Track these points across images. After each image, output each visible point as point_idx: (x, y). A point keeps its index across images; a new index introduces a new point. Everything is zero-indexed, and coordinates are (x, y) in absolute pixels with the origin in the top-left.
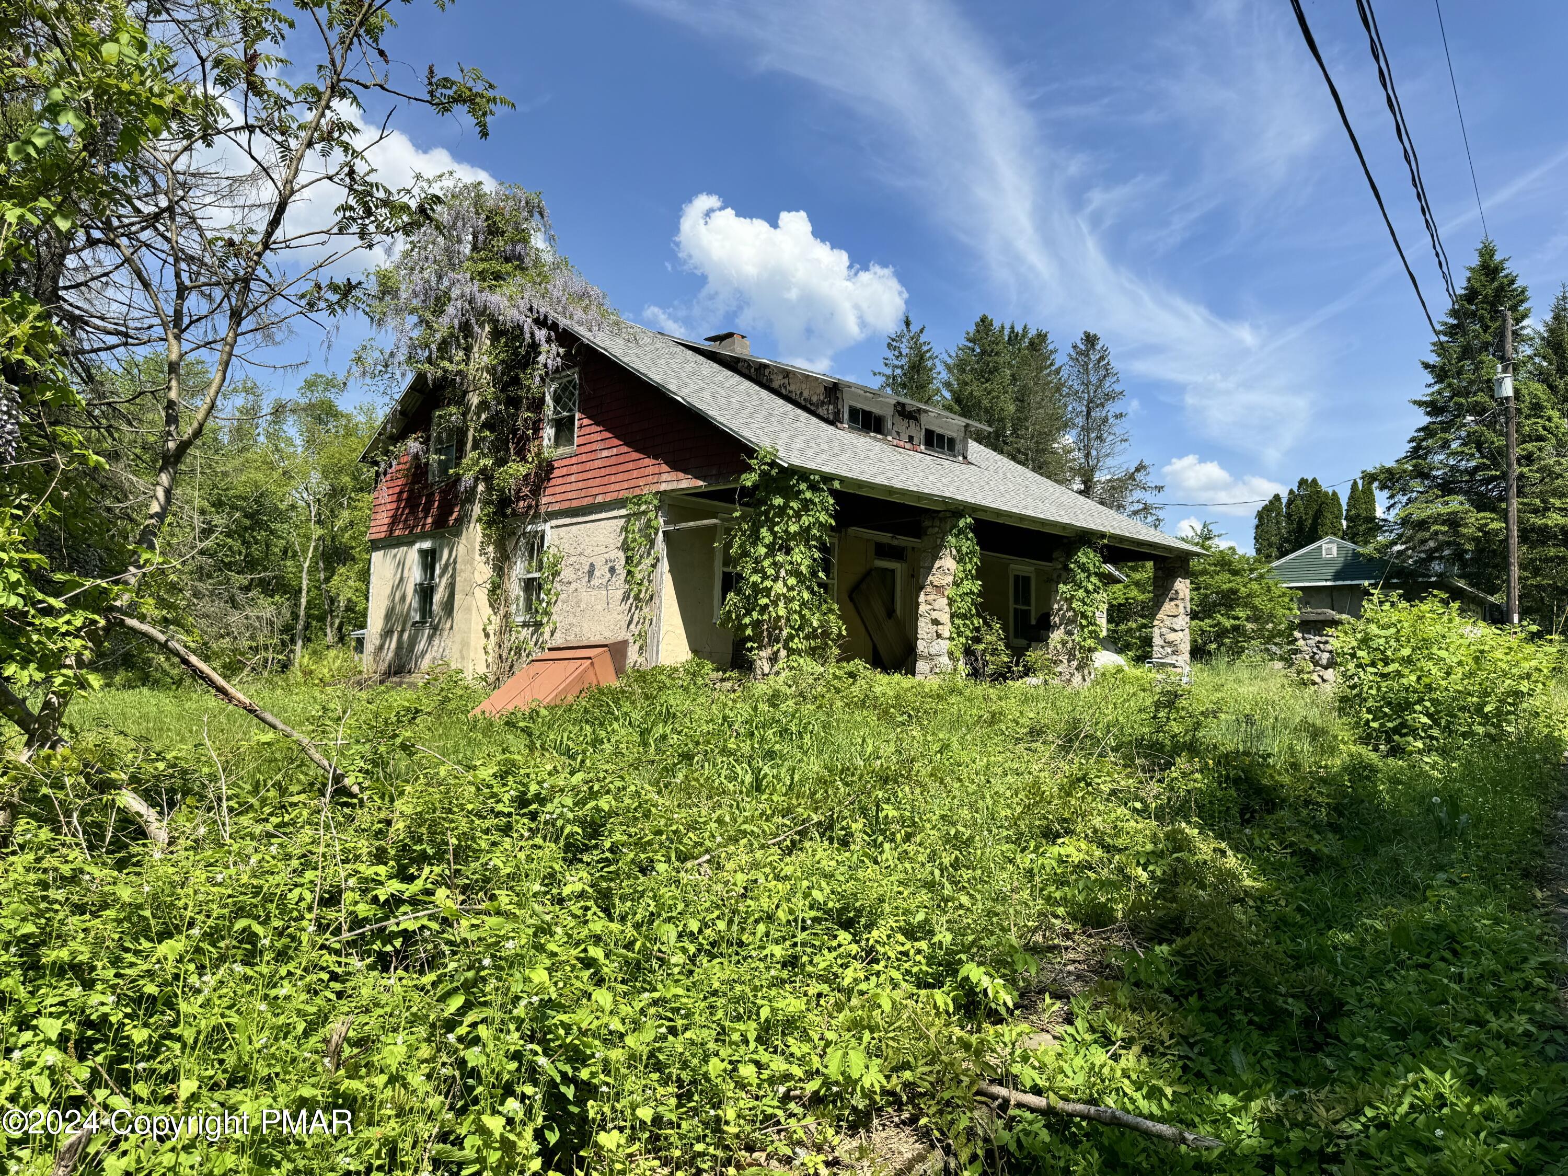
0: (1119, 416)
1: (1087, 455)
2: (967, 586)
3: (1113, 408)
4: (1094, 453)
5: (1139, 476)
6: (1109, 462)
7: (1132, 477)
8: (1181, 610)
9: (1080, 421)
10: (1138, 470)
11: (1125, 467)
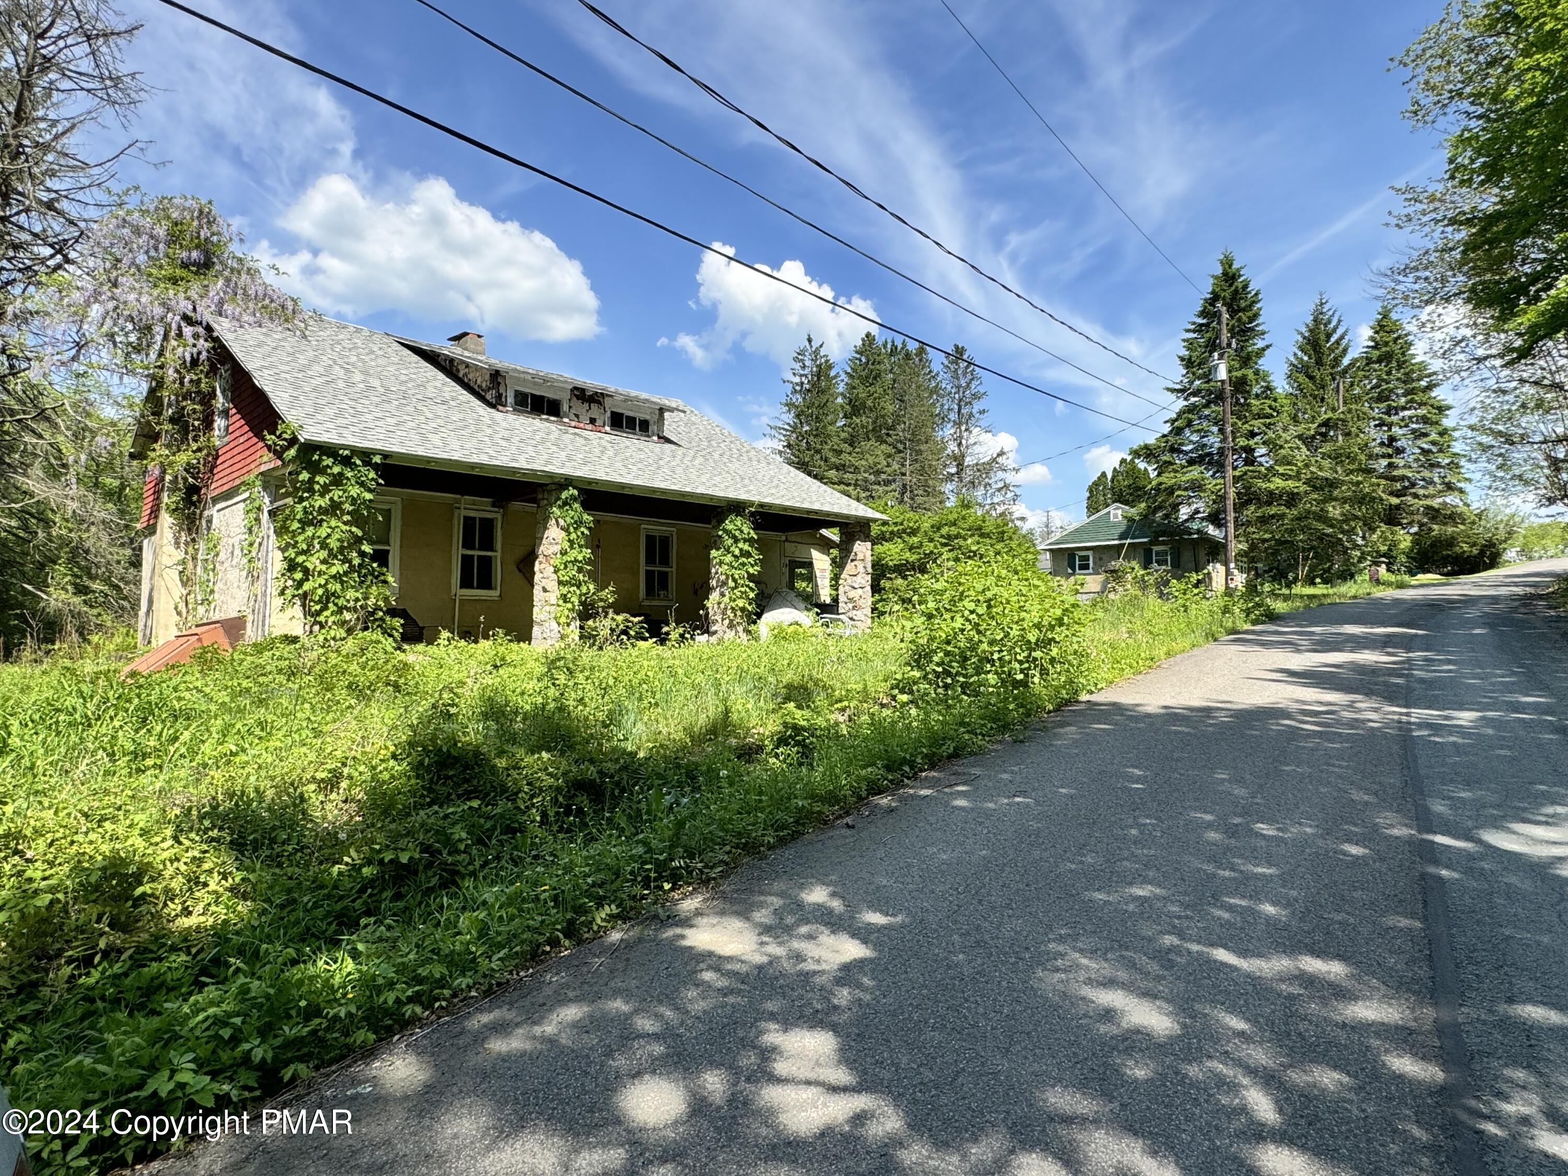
0: (982, 412)
1: (960, 445)
2: (574, 554)
3: (977, 406)
4: (964, 442)
5: (1000, 460)
6: (977, 449)
7: (994, 460)
8: (862, 570)
9: (953, 416)
10: (999, 455)
11: (990, 453)
